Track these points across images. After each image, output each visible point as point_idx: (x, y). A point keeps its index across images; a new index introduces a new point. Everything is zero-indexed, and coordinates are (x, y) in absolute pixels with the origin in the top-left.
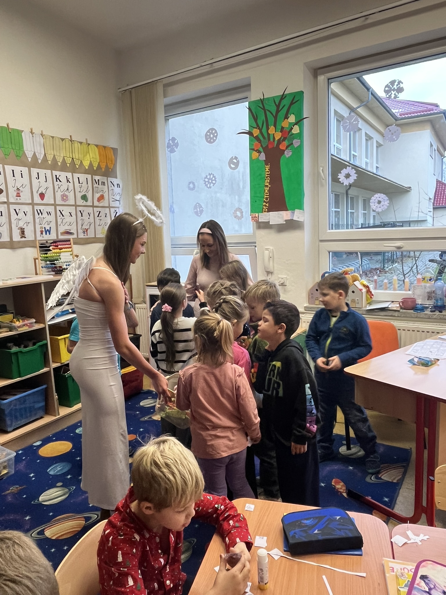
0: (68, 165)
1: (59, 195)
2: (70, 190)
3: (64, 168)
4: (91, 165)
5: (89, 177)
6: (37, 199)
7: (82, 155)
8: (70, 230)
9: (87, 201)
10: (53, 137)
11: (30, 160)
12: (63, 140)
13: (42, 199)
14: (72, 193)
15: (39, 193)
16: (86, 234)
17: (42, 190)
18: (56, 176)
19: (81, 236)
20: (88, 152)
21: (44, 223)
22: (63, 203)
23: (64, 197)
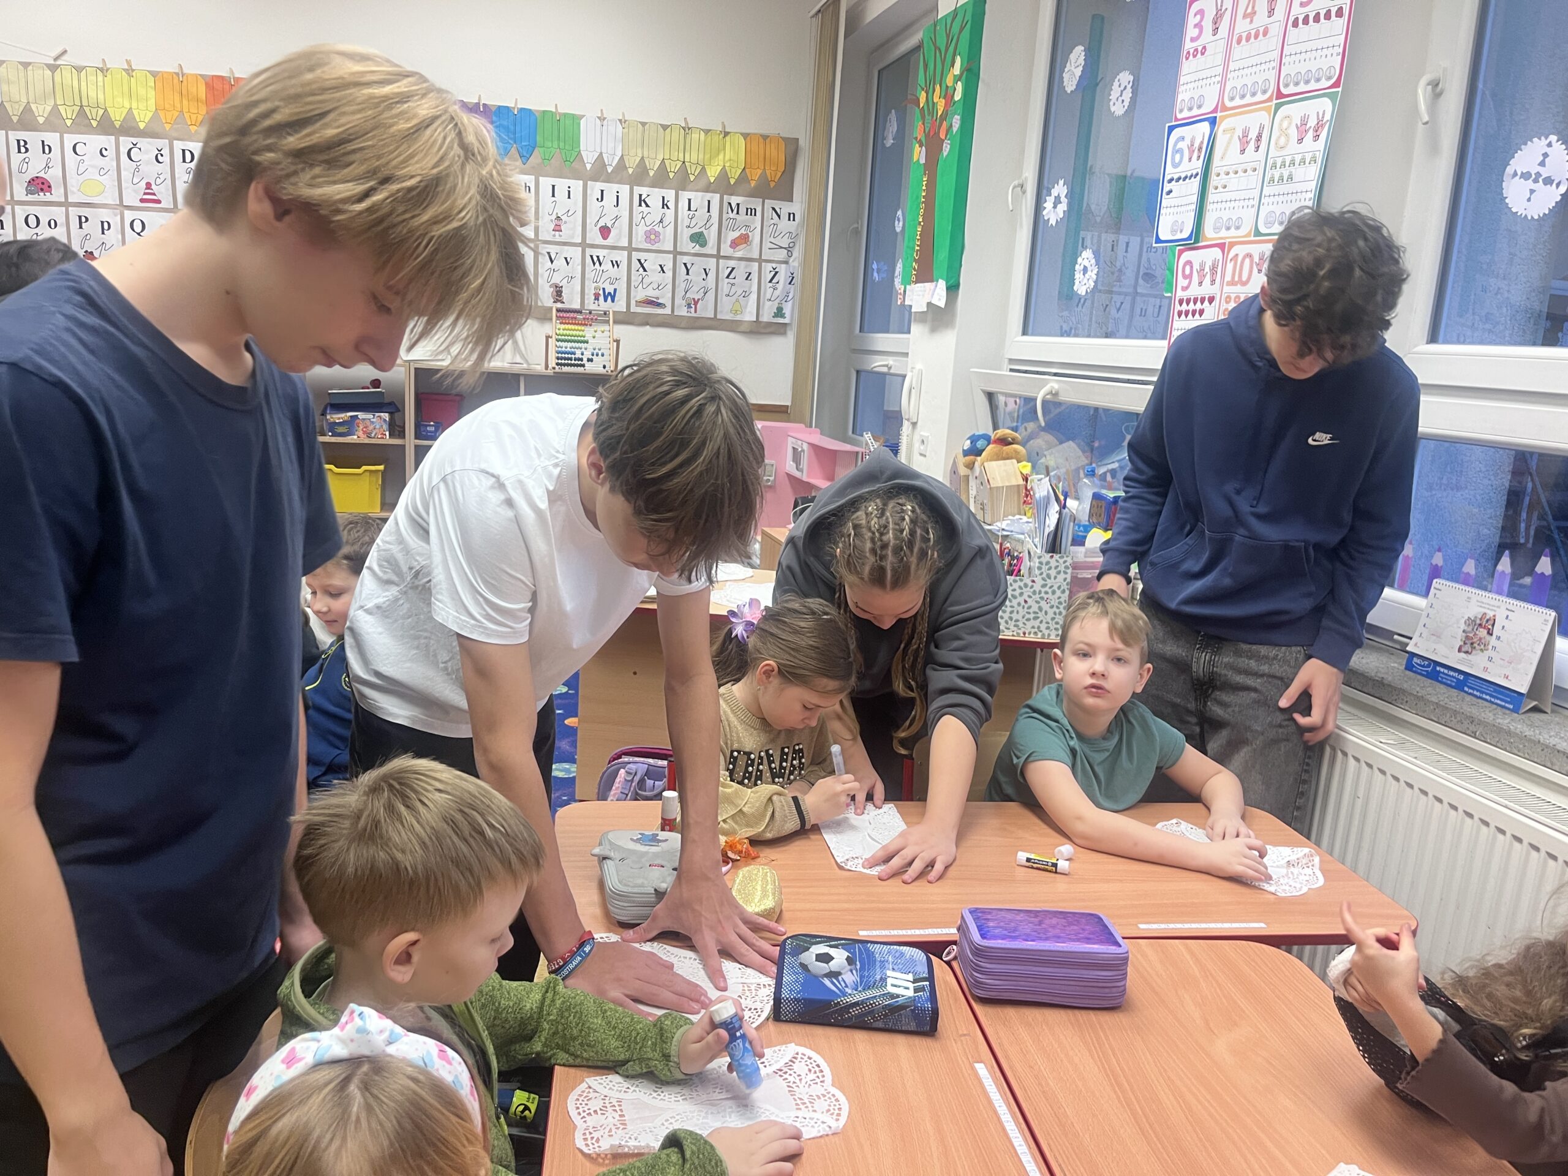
0: (671, 175)
1: (640, 231)
2: (665, 223)
3: (661, 179)
4: (724, 175)
5: (716, 198)
6: (594, 237)
7: (708, 156)
8: (658, 298)
9: (703, 244)
10: (644, 124)
11: (589, 166)
12: (665, 127)
13: (605, 237)
14: (670, 229)
15: (600, 225)
16: (693, 310)
17: (606, 221)
18: (640, 196)
19: (683, 311)
20: (721, 147)
21: (602, 281)
22: (648, 246)
23: (652, 236)
